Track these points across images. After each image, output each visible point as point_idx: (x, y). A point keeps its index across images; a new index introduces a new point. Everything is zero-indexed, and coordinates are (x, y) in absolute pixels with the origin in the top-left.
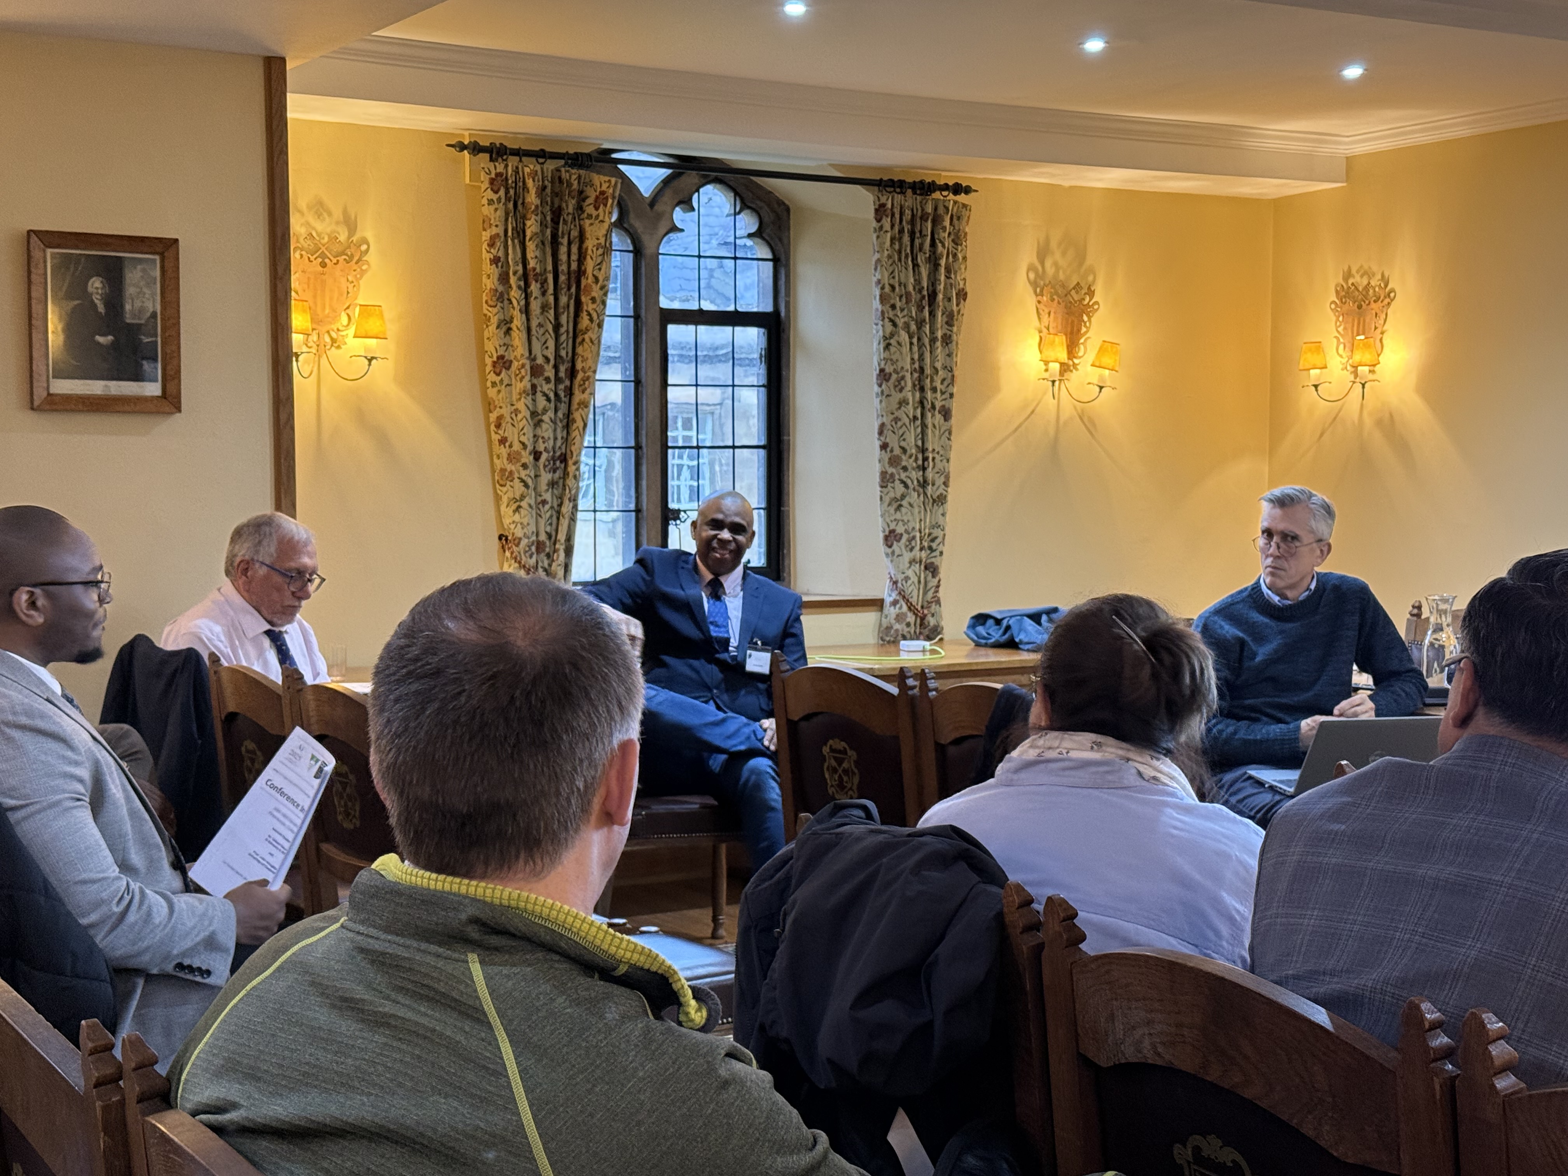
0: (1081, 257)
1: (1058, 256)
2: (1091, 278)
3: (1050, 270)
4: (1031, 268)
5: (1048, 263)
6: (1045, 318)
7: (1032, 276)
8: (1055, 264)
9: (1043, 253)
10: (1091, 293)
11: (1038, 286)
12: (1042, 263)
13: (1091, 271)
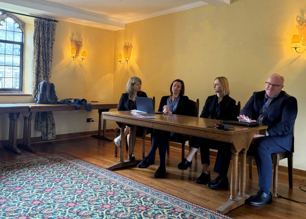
0: (80, 37)
1: (75, 36)
2: (82, 40)
3: (74, 38)
4: (70, 37)
5: (74, 37)
6: (73, 46)
7: (70, 39)
8: (75, 37)
9: (73, 35)
10: (81, 43)
11: (72, 41)
12: (73, 37)
13: (82, 39)
